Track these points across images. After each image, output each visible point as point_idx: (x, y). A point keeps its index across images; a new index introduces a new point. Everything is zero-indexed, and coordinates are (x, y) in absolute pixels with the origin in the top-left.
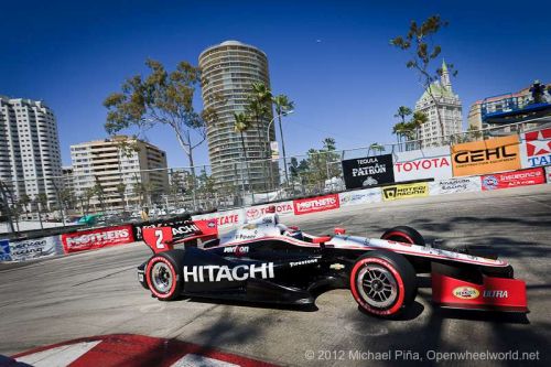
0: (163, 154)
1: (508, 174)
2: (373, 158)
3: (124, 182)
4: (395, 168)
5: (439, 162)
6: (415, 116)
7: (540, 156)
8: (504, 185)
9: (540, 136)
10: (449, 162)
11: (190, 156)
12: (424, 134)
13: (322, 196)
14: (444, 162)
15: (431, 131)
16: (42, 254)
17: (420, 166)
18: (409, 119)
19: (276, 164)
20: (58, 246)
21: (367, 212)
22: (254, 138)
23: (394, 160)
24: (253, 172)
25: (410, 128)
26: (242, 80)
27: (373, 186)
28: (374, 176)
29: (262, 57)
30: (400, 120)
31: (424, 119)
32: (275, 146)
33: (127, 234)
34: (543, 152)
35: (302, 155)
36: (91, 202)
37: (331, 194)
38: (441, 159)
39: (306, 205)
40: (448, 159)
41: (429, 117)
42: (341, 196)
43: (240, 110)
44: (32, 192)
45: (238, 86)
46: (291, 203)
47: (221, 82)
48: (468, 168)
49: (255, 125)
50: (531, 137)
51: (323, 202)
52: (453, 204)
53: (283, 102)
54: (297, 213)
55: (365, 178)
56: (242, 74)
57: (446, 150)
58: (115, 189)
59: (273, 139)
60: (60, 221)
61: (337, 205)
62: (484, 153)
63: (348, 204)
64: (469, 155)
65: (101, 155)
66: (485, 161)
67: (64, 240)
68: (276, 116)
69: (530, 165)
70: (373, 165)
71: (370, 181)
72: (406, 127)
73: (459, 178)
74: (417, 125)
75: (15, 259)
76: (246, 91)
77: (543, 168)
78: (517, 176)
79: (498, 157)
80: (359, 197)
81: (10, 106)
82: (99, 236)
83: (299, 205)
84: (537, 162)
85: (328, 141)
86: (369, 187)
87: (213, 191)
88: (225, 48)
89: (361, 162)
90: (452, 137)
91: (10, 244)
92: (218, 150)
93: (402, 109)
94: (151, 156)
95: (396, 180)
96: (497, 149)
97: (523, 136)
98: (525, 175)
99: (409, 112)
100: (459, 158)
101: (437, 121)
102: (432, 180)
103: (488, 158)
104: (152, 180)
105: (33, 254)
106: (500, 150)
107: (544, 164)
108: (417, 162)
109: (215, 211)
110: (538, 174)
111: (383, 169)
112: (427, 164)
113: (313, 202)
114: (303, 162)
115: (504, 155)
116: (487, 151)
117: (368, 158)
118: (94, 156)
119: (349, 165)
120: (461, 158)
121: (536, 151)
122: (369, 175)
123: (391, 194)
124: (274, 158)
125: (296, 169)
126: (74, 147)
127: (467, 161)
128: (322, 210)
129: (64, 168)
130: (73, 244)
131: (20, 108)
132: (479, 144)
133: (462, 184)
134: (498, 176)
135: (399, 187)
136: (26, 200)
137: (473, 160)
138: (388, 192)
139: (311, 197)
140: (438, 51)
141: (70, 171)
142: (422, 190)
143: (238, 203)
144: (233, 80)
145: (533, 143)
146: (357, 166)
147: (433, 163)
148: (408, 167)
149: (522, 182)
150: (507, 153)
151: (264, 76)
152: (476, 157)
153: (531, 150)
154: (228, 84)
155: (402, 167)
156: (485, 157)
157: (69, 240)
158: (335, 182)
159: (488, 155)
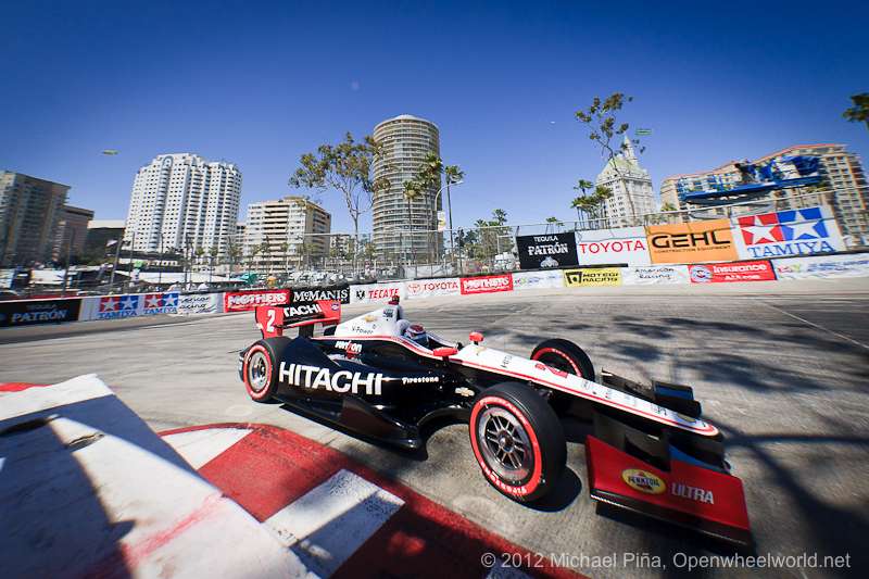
0: (329, 217)
1: (723, 265)
2: (553, 235)
3: (288, 242)
4: (579, 249)
5: (632, 246)
6: (599, 190)
7: (762, 246)
8: (719, 278)
9: (757, 221)
10: (645, 245)
11: (356, 220)
12: (609, 209)
13: (492, 275)
14: (639, 246)
15: (618, 207)
16: (204, 310)
17: (609, 248)
18: (590, 193)
19: (441, 234)
20: (219, 304)
21: (548, 299)
22: (419, 206)
23: (577, 239)
24: (416, 240)
25: (593, 202)
26: (413, 150)
27: (553, 268)
28: (554, 257)
29: (433, 130)
30: (580, 194)
31: (609, 194)
32: (442, 216)
33: (284, 298)
34: (764, 241)
35: (469, 226)
36: (255, 259)
37: (503, 273)
38: (635, 241)
39: (474, 283)
40: (644, 242)
41: (615, 191)
42: (515, 276)
43: (408, 178)
44: (207, 245)
45: (408, 154)
46: (458, 280)
47: (393, 151)
48: (670, 254)
49: (422, 193)
50: (746, 222)
51: (494, 282)
52: (657, 299)
53: (454, 171)
54: (463, 292)
55: (543, 257)
56: (413, 145)
57: (640, 231)
58: (279, 248)
59: (440, 209)
60: (224, 276)
61: (510, 287)
62: (688, 237)
63: (522, 287)
64: (670, 239)
65: (273, 215)
66: (691, 247)
67: (226, 298)
68: (444, 186)
69: (750, 256)
70: (553, 243)
71: (549, 262)
72: (588, 202)
73: (660, 266)
74: (601, 199)
75: (181, 313)
76: (415, 159)
77: (769, 260)
78: (735, 269)
79: (707, 243)
80: (537, 280)
81: (209, 168)
82: (258, 297)
83: (466, 284)
84: (760, 254)
85: (499, 212)
86: (547, 268)
87: (372, 258)
88: (400, 121)
89: (538, 240)
90: (646, 217)
91: (180, 297)
92: (382, 215)
93: (582, 183)
94: (317, 218)
95: (581, 263)
96: (705, 234)
97: (735, 220)
98: (746, 268)
99: (590, 185)
100: (658, 242)
101: (625, 197)
102: (626, 266)
103: (694, 244)
104: (314, 241)
105: (197, 309)
106: (709, 236)
107: (769, 256)
108: (605, 244)
109: (375, 282)
110: (762, 267)
111: (564, 249)
112: (617, 247)
113: (482, 281)
114: (471, 234)
115: (715, 242)
116: (692, 235)
117: (547, 236)
118: (267, 215)
119: (525, 242)
120: (660, 242)
121: (755, 240)
122: (549, 255)
123: (575, 279)
124: (440, 228)
125: (464, 240)
126: (251, 205)
127: (668, 246)
128: (491, 291)
129: (239, 224)
130: (234, 304)
131: (217, 169)
132: (678, 226)
133: (665, 274)
134: (710, 266)
135: (585, 271)
136: (200, 252)
137: (675, 246)
138: (572, 277)
139: (481, 276)
140: (625, 127)
141: (243, 228)
142: (614, 278)
143: (399, 275)
144: (404, 149)
145: (749, 229)
146: (534, 244)
147: (625, 245)
148: (594, 248)
149: (743, 278)
150: (717, 240)
151: (434, 146)
152: (679, 241)
153: (748, 238)
154: (398, 152)
155: (587, 248)
156: (690, 242)
157: (231, 299)
158: (505, 259)
159: (694, 240)
